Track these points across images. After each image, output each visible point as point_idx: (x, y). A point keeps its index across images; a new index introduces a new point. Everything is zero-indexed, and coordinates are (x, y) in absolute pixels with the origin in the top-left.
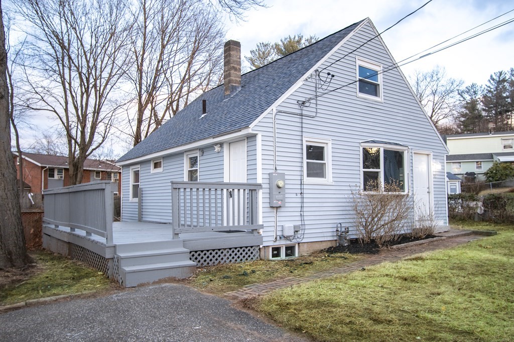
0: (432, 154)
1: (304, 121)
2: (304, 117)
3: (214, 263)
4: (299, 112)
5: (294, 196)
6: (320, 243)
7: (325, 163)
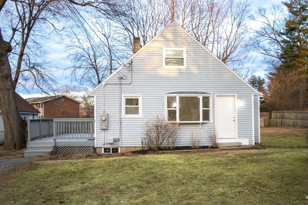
0: (236, 96)
1: (122, 87)
2: (122, 85)
3: (70, 152)
4: (119, 83)
5: (116, 124)
6: (134, 148)
7: (139, 107)
